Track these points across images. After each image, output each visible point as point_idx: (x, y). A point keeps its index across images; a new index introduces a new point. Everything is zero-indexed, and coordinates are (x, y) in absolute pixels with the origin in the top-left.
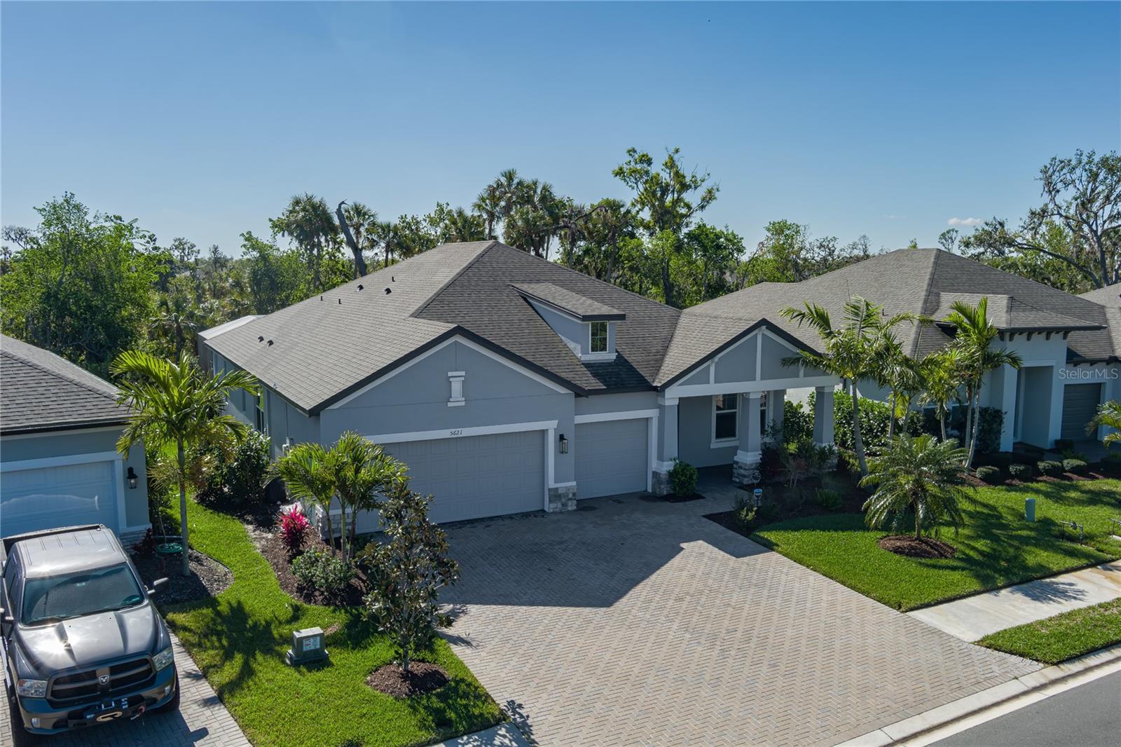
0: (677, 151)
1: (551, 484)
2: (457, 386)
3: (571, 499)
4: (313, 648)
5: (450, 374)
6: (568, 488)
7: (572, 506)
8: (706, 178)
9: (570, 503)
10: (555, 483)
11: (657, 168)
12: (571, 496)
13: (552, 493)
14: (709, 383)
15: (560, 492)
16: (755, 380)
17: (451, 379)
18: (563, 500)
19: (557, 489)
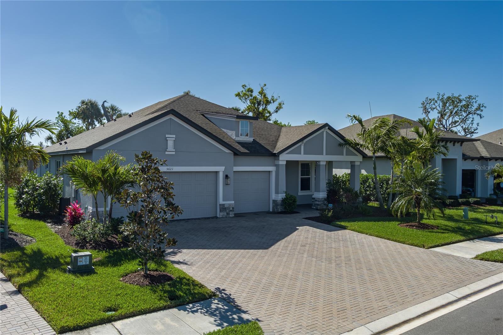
0: (265, 85)
1: (221, 201)
2: (170, 143)
3: (231, 211)
4: (84, 263)
5: (167, 136)
6: (230, 205)
7: (232, 215)
8: (278, 98)
9: (231, 213)
10: (223, 201)
11: (255, 94)
12: (231, 209)
13: (222, 207)
14: (301, 154)
15: (226, 206)
16: (323, 155)
17: (168, 139)
18: (227, 211)
19: (224, 205)
